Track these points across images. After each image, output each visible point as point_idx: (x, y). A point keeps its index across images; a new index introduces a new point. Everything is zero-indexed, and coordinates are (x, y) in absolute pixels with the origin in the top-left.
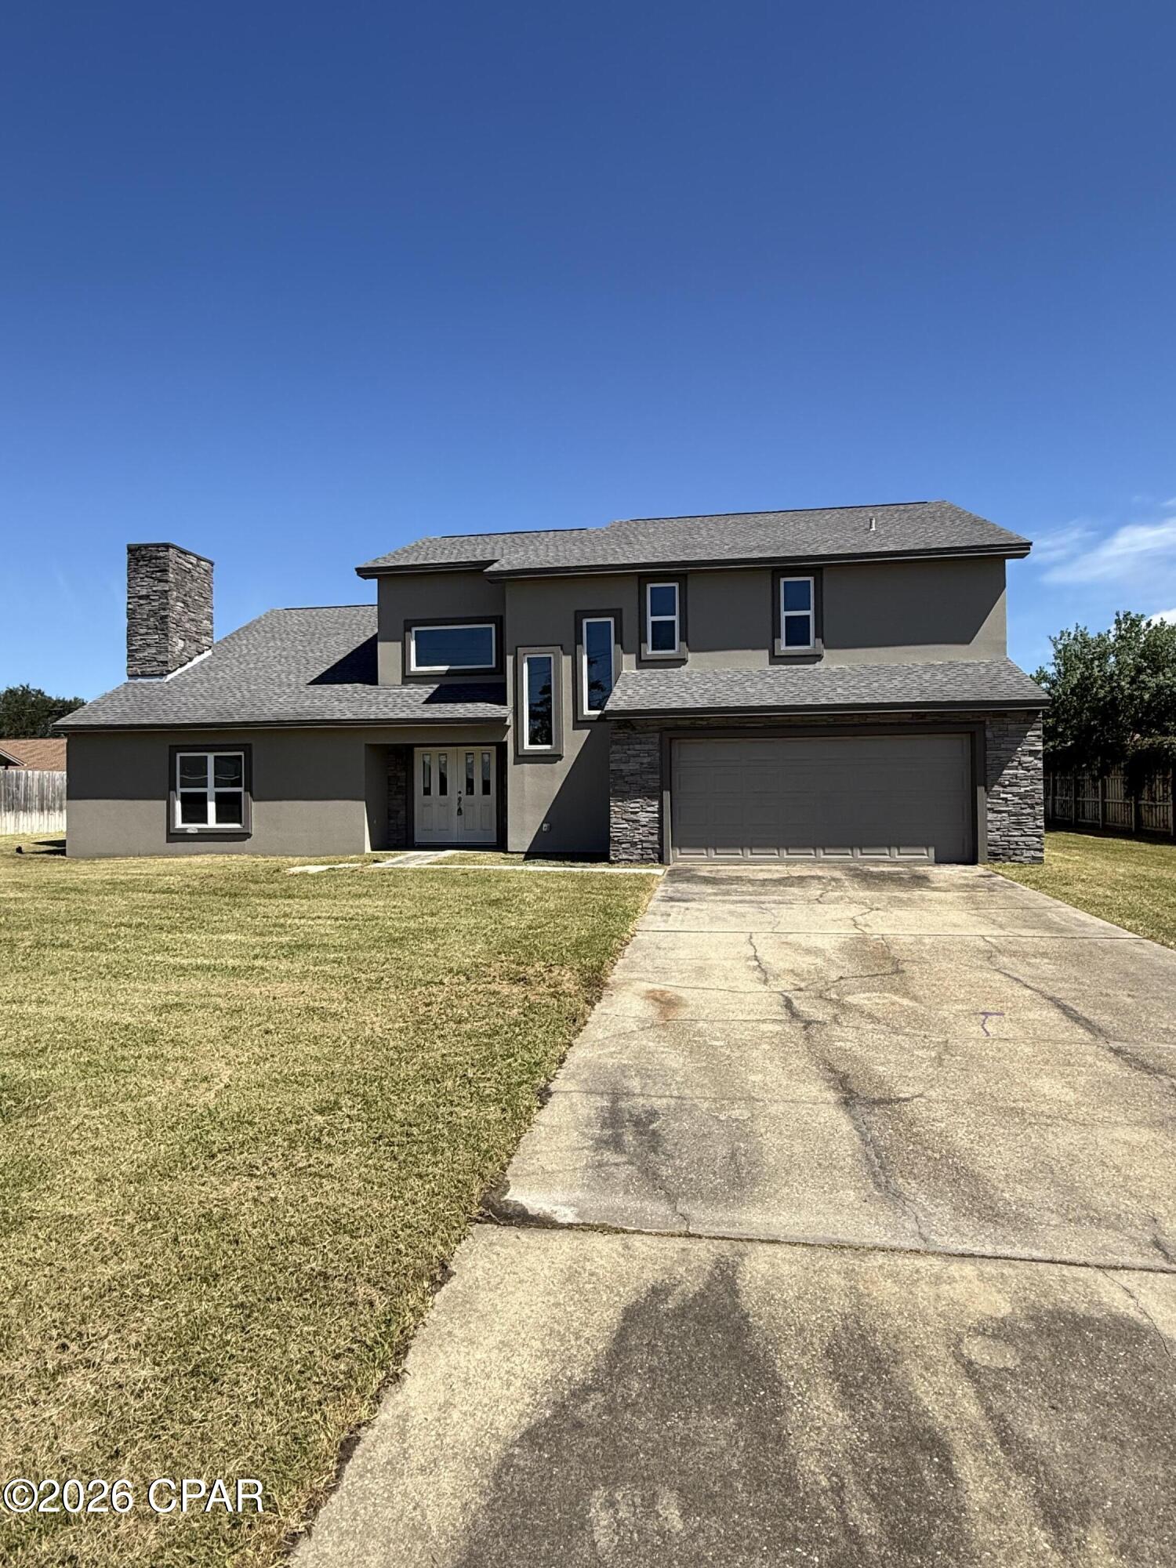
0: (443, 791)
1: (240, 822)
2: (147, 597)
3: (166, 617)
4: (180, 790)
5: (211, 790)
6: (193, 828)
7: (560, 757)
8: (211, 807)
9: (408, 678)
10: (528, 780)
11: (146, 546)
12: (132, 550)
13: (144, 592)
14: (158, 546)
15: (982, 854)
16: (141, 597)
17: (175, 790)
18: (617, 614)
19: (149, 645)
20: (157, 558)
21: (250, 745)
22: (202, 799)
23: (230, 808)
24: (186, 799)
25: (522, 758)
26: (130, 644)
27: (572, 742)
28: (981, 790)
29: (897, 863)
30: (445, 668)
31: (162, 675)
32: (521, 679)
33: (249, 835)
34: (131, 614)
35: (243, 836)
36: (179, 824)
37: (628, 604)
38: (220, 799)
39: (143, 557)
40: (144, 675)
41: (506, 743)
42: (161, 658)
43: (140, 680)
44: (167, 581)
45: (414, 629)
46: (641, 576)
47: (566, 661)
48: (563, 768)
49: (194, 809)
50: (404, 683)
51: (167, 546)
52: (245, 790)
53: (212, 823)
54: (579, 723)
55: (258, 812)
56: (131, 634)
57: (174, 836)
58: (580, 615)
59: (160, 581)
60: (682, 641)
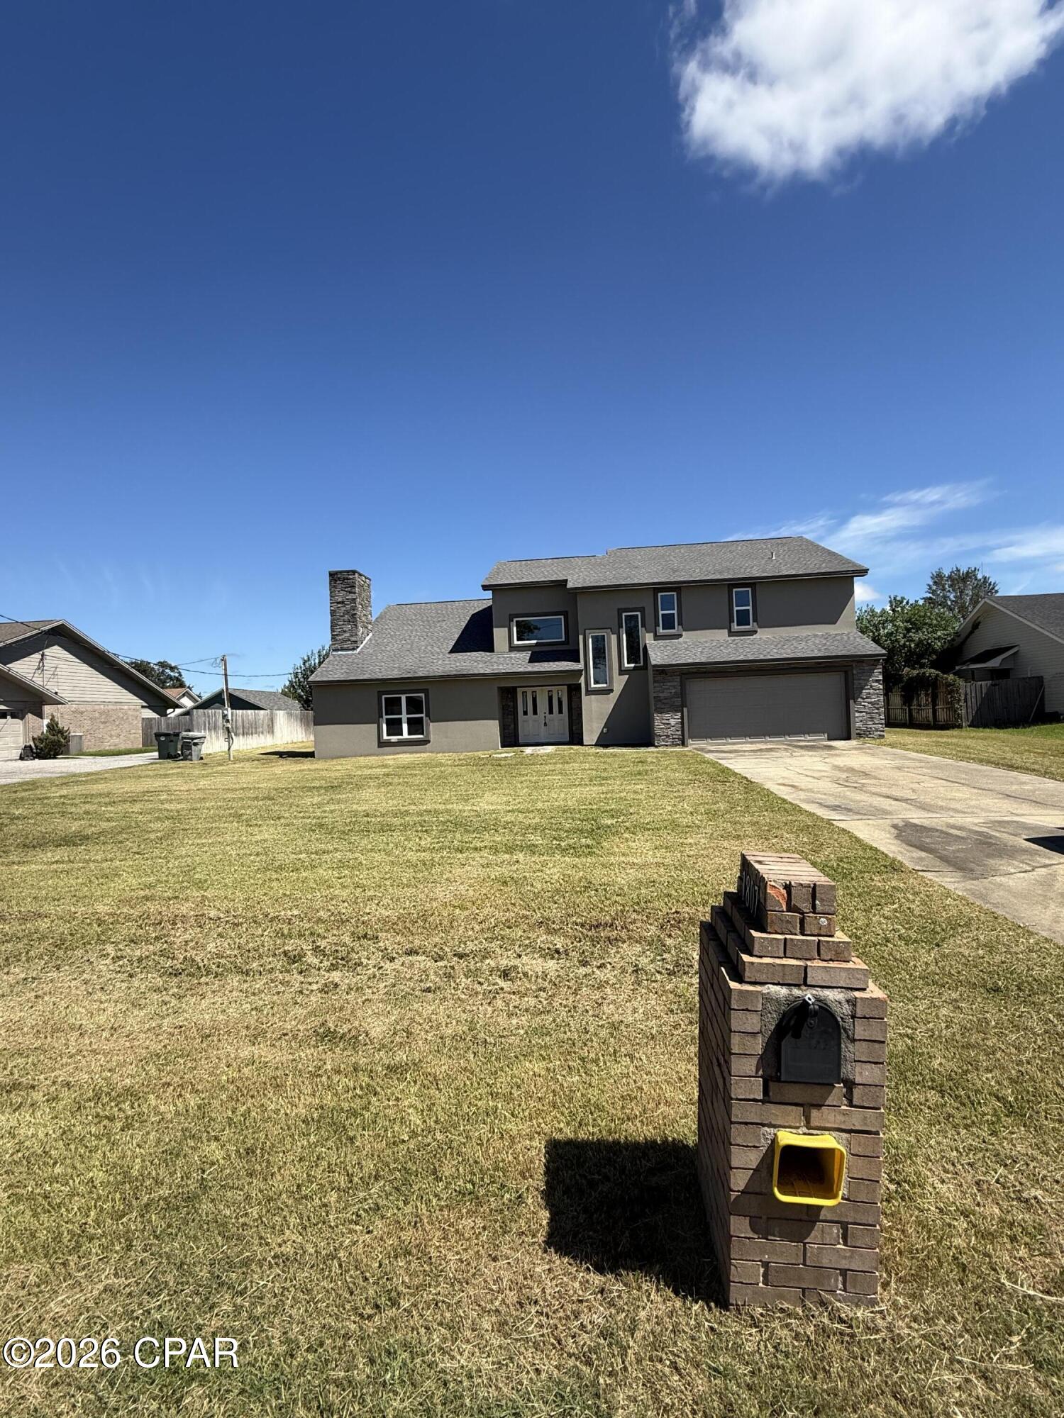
0: (535, 712)
1: (423, 734)
2: (342, 602)
3: (355, 614)
4: (385, 717)
5: (404, 716)
6: (394, 738)
7: (612, 691)
8: (405, 727)
9: (512, 648)
10: (594, 705)
11: (341, 572)
12: (332, 575)
13: (340, 600)
14: (348, 572)
15: (854, 732)
16: (338, 603)
17: (382, 717)
18: (642, 610)
19: (345, 632)
20: (348, 579)
21: (427, 690)
22: (399, 722)
23: (416, 726)
24: (389, 722)
25: (590, 692)
26: (332, 630)
27: (619, 683)
28: (851, 702)
29: (808, 741)
30: (535, 642)
31: (354, 649)
32: (587, 646)
33: (429, 741)
34: (333, 613)
35: (426, 742)
36: (385, 737)
37: (647, 603)
38: (410, 721)
39: (339, 579)
40: (342, 649)
41: (580, 684)
42: (353, 639)
43: (340, 653)
44: (355, 593)
45: (515, 620)
46: (654, 589)
47: (614, 637)
48: (614, 697)
49: (394, 727)
50: (510, 651)
51: (354, 572)
52: (426, 716)
53: (405, 735)
54: (622, 672)
55: (435, 729)
56: (333, 625)
57: (382, 744)
58: (620, 611)
59: (350, 593)
60: (679, 624)
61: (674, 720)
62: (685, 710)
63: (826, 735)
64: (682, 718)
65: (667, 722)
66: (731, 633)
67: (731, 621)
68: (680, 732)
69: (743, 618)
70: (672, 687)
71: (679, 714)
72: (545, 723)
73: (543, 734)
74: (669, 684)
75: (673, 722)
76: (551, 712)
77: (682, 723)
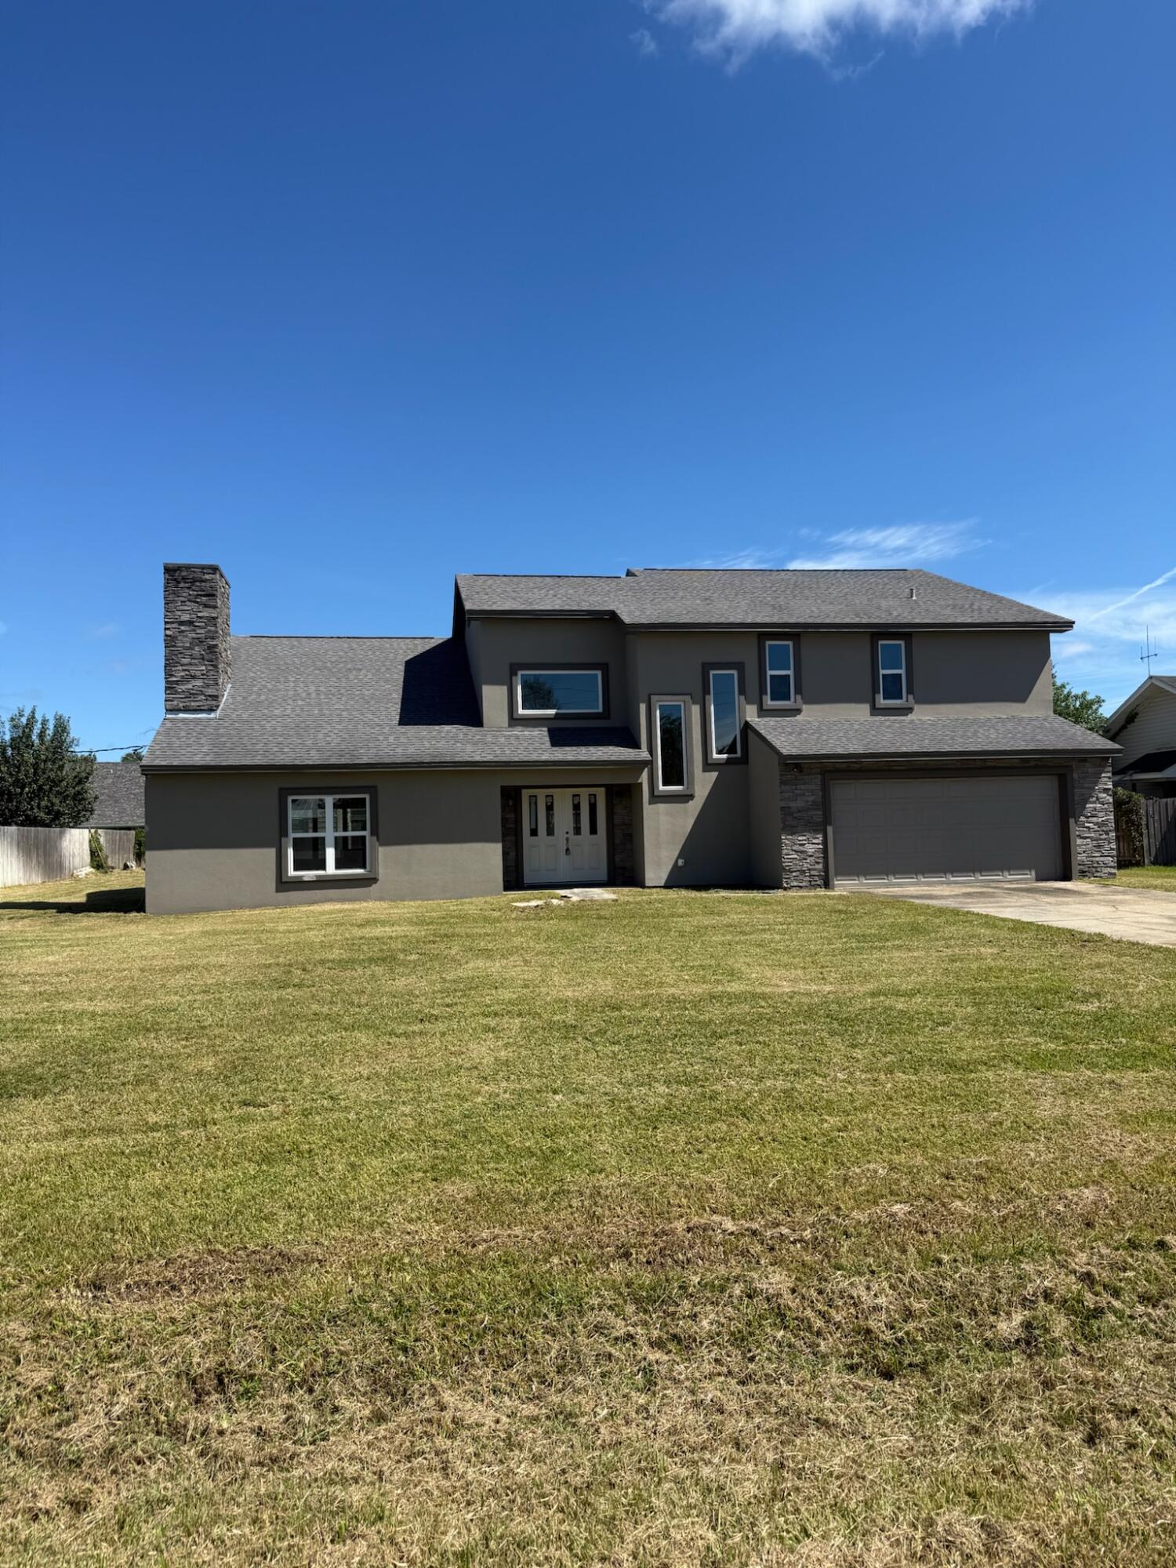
0: (550, 831)
1: (364, 866)
2: (190, 623)
3: (216, 646)
4: (292, 835)
5: (329, 834)
6: (309, 875)
7: (691, 797)
8: (330, 854)
9: (514, 720)
10: (663, 819)
11: (188, 567)
12: (170, 570)
13: (185, 617)
14: (203, 567)
15: (1075, 869)
16: (182, 623)
17: (286, 835)
18: (740, 667)
19: (193, 677)
20: (205, 581)
21: (375, 787)
22: (318, 845)
23: (352, 853)
24: (298, 844)
25: (656, 798)
26: (168, 673)
27: (703, 783)
28: (1072, 821)
29: (1010, 882)
30: (553, 712)
31: (211, 710)
32: (649, 721)
33: (374, 880)
34: (170, 641)
35: (369, 881)
36: (291, 872)
37: (749, 657)
38: (341, 844)
39: (184, 579)
40: (186, 710)
41: (641, 784)
42: (210, 691)
43: (181, 715)
44: (215, 607)
45: (520, 673)
46: (760, 634)
47: (696, 710)
48: (695, 807)
49: (310, 855)
50: (510, 725)
51: (215, 569)
52: (372, 834)
53: (331, 869)
54: (708, 766)
55: (386, 858)
56: (170, 665)
57: (284, 884)
58: (706, 667)
59: (206, 606)
60: (796, 693)
61: (812, 845)
62: (830, 829)
63: (1033, 873)
64: (825, 843)
65: (801, 848)
66: (875, 711)
67: (875, 691)
68: (820, 866)
69: (893, 688)
70: (808, 792)
71: (820, 836)
72: (567, 850)
73: (564, 868)
74: (803, 787)
75: (810, 848)
76: (577, 831)
77: (825, 851)
